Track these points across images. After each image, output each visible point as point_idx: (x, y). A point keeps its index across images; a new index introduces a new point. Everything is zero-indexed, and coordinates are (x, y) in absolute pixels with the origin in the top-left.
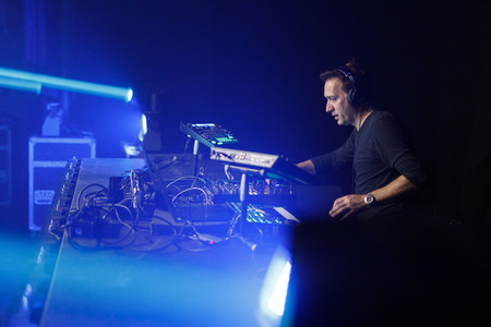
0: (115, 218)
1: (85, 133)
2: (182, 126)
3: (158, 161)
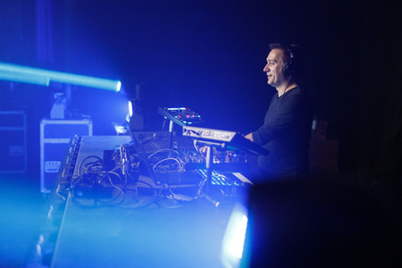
0: (108, 182)
1: (84, 116)
2: (160, 110)
3: (141, 137)
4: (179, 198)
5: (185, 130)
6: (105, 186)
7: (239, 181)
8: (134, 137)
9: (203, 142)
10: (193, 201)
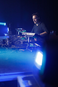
0: (4, 47)
2: (16, 29)
4: (22, 50)
5: (23, 33)
7: (36, 45)
10: (25, 51)
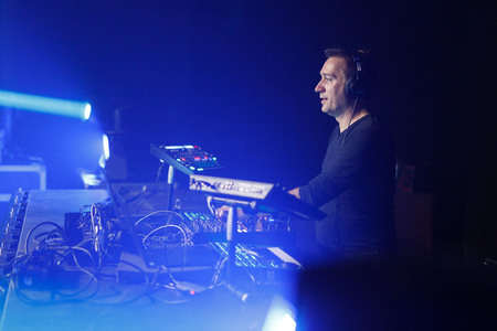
0: (72, 263)
1: (32, 158)
2: (153, 148)
3: (124, 192)
4: (184, 288)
5: (194, 181)
6: (68, 268)
7: (278, 260)
8: (112, 193)
9: (220, 199)
10: (207, 293)
